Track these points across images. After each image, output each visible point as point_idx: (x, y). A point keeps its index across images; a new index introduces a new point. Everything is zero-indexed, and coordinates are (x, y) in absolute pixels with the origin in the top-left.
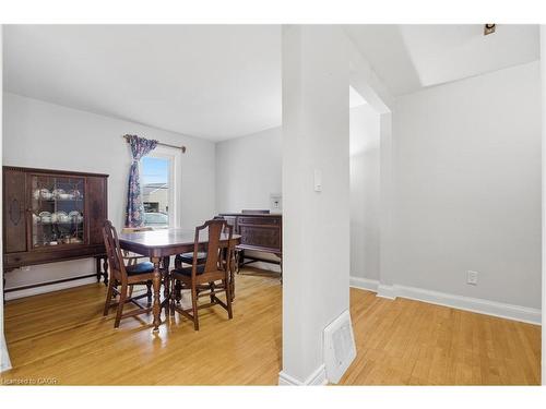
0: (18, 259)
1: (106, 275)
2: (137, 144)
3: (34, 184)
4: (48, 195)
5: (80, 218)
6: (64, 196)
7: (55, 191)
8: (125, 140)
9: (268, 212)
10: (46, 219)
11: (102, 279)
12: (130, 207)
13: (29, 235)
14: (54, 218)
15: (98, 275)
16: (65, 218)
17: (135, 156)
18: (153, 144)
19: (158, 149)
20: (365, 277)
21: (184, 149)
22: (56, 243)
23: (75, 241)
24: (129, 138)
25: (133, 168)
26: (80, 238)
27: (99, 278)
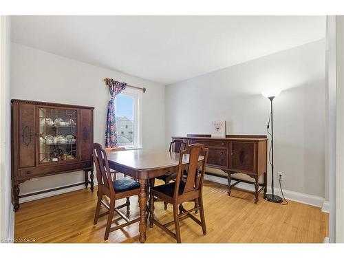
0: (28, 173)
1: (92, 183)
2: (114, 86)
3: (41, 114)
4: (51, 123)
5: (74, 140)
6: (63, 124)
7: (57, 120)
8: (105, 83)
9: (210, 136)
10: (50, 141)
11: (89, 186)
12: (108, 132)
13: (37, 154)
14: (56, 140)
15: (86, 183)
16: (63, 140)
17: (111, 94)
18: (123, 86)
19: (127, 90)
20: (305, 192)
21: (144, 90)
22: (56, 160)
23: (71, 157)
24: (108, 81)
25: (111, 103)
26: (74, 155)
27: (87, 186)
